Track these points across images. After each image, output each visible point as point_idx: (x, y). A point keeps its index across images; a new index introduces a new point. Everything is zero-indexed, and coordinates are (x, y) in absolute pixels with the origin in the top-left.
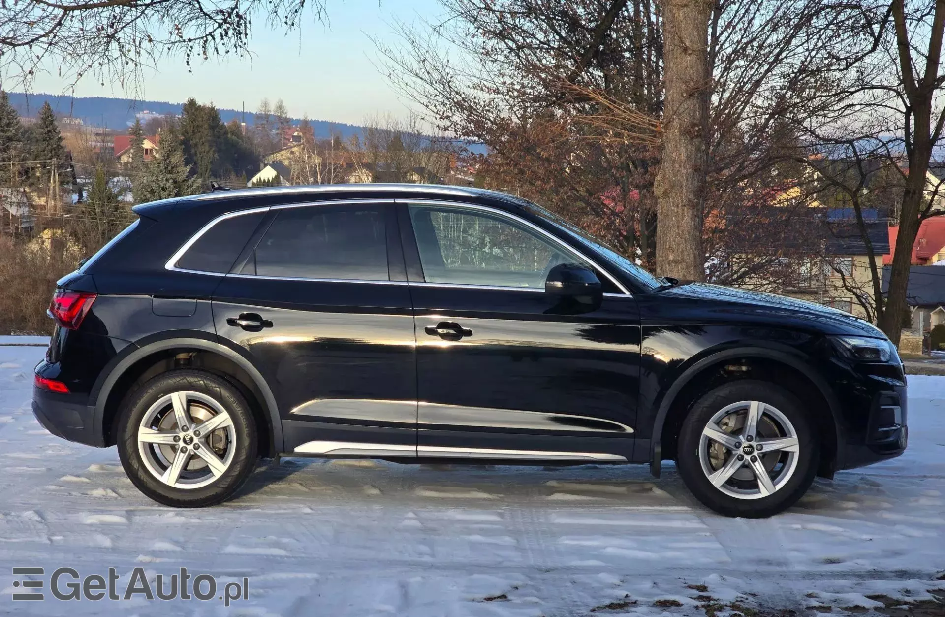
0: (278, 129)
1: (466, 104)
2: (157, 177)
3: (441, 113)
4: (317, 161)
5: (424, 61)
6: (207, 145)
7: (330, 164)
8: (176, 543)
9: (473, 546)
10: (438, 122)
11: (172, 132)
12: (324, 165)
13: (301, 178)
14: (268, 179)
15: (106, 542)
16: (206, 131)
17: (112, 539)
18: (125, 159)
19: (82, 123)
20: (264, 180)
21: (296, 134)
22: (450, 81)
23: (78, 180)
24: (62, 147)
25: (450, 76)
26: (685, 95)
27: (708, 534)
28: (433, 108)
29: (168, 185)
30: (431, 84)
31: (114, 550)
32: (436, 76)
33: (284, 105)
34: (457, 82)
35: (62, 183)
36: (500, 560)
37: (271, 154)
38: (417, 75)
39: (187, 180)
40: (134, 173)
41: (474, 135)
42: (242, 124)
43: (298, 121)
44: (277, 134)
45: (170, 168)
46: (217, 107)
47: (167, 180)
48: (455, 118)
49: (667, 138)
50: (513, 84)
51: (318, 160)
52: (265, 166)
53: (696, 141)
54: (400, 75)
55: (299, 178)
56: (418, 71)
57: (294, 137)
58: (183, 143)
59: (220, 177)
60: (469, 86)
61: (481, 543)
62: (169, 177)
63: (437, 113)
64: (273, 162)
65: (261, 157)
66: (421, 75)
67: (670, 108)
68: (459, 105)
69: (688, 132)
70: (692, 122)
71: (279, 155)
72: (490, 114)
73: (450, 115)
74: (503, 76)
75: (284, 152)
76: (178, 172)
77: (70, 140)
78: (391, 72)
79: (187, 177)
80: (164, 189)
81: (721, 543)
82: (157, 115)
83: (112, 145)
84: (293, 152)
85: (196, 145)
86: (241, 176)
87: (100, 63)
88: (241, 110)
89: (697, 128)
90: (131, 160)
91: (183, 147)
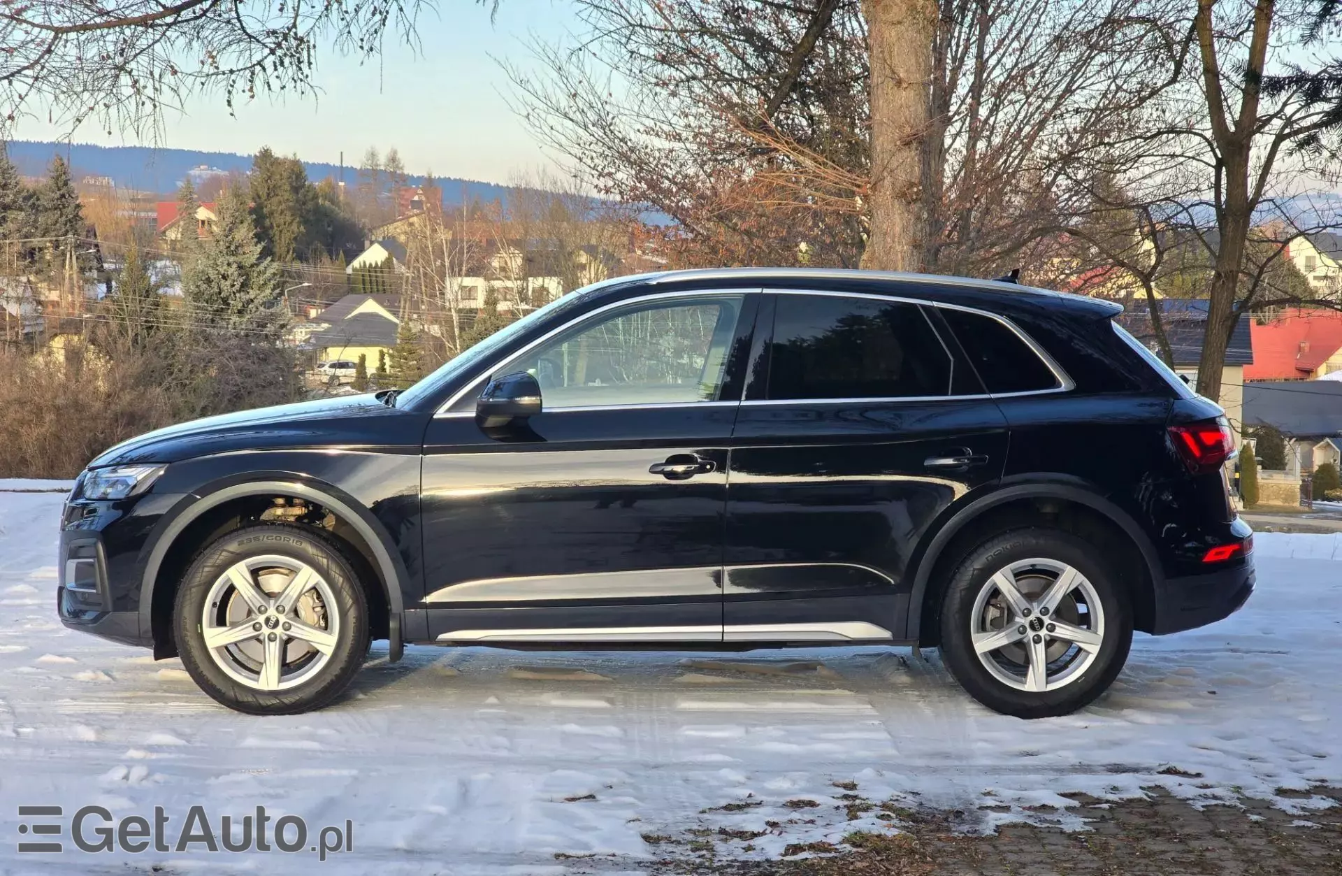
0: (390, 191)
1: (634, 156)
2: (215, 260)
3: (599, 169)
4: (443, 237)
5: (575, 95)
6: (288, 213)
7: (462, 241)
8: (179, 735)
9: (566, 738)
10: (595, 181)
11: (236, 195)
12: (453, 243)
13: (420, 260)
14: (376, 264)
15: (88, 734)
16: (286, 194)
17: (97, 732)
18: (172, 235)
19: (112, 183)
20: (371, 265)
21: (416, 198)
22: (611, 124)
23: (106, 266)
24: (82, 219)
25: (611, 116)
26: (898, 143)
27: (876, 722)
28: (589, 162)
29: (231, 271)
30: (586, 128)
31: (99, 744)
32: (592, 116)
33: (399, 156)
34: (621, 126)
35: (82, 270)
36: (597, 754)
37: (379, 227)
38: (566, 115)
39: (257, 265)
40: (184, 255)
41: (647, 198)
42: (341, 184)
43: (420, 179)
44: (389, 198)
45: (233, 248)
46: (304, 158)
47: (229, 264)
48: (620, 176)
49: (876, 203)
50: (700, 127)
51: (444, 235)
52: (372, 243)
53: (915, 207)
54: (543, 115)
55: (418, 261)
56: (567, 109)
57: (413, 202)
58: (252, 211)
59: (307, 260)
60: (639, 131)
61: (577, 735)
62: (232, 259)
63: (594, 169)
64: (384, 238)
65: (366, 231)
66: (571, 115)
67: (879, 162)
68: (624, 157)
69: (904, 195)
70: (910, 182)
71: (391, 227)
72: (668, 170)
73: (613, 171)
74: (686, 116)
75: (399, 224)
76: (244, 253)
77: (92, 208)
78: (530, 111)
79: (258, 259)
80: (224, 277)
81: (889, 733)
82: (220, 172)
83: (154, 215)
84: (411, 224)
85: (272, 213)
86: (337, 259)
87: (105, 104)
88: (338, 164)
89: (915, 190)
90: (179, 236)
91: (254, 217)
